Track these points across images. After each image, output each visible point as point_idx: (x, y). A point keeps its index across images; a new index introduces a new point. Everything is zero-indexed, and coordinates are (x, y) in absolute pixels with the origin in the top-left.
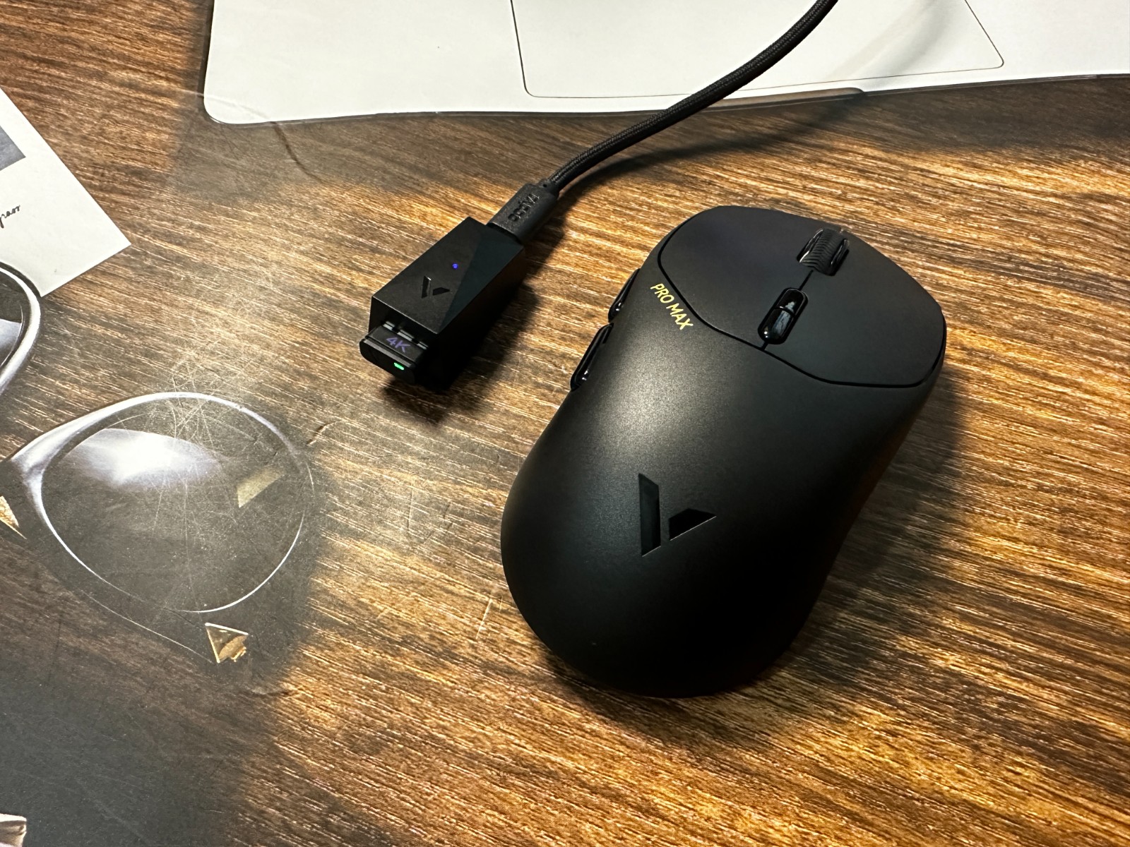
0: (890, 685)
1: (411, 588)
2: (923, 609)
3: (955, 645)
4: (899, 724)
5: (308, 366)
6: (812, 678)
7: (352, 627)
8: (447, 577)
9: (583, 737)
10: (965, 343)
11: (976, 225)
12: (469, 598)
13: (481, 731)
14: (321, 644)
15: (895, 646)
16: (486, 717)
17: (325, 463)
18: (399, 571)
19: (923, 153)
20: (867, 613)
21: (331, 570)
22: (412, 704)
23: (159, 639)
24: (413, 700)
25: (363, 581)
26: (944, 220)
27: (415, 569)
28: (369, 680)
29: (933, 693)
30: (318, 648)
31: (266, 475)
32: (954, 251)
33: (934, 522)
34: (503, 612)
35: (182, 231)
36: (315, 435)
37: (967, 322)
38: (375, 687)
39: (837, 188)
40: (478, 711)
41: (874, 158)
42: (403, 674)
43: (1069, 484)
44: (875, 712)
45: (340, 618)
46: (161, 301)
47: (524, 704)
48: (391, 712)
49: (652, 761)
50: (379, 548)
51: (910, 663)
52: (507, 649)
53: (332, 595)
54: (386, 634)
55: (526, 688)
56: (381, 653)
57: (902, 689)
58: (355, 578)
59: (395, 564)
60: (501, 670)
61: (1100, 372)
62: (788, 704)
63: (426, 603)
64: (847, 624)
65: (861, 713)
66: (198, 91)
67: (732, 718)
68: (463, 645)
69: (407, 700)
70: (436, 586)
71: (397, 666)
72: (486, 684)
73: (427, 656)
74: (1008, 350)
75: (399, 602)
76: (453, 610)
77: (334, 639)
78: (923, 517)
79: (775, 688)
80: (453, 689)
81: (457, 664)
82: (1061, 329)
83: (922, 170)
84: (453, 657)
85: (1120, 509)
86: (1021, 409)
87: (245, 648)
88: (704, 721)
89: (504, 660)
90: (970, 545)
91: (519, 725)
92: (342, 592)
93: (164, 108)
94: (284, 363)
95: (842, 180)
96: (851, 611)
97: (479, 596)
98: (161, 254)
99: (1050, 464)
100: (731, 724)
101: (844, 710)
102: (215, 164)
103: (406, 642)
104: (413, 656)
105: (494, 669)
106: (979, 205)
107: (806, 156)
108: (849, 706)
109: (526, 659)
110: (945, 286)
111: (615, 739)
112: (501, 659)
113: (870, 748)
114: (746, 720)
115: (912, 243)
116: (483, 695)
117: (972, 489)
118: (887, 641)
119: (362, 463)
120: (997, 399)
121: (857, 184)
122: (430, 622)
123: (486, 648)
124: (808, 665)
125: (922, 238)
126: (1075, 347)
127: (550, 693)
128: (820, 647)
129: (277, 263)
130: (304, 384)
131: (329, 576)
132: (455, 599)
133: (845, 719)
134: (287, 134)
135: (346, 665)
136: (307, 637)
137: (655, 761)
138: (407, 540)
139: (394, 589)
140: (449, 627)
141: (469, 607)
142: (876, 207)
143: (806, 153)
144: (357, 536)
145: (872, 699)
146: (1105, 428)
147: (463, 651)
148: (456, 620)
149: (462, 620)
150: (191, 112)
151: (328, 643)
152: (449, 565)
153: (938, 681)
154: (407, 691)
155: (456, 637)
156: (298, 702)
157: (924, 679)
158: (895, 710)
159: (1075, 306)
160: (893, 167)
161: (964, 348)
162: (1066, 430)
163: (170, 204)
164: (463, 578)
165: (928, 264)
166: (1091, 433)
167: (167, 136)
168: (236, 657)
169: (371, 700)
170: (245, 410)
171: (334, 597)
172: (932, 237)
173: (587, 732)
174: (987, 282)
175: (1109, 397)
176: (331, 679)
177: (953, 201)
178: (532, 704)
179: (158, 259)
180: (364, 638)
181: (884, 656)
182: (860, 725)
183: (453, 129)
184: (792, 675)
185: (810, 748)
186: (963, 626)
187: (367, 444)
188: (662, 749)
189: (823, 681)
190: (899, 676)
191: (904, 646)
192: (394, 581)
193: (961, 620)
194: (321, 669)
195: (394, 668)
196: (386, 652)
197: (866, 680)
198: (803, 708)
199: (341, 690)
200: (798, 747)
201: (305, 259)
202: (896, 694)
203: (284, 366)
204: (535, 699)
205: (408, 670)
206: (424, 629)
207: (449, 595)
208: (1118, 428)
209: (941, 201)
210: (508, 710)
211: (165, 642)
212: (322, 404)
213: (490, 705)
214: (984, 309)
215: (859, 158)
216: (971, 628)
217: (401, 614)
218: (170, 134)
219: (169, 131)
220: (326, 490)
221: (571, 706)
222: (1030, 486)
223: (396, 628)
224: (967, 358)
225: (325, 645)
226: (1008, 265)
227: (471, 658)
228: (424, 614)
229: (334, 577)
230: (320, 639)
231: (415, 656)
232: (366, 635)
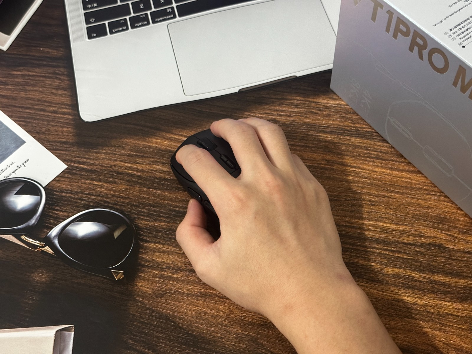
1: (167, 254)
5: (128, 195)
7: (152, 266)
11: (332, 119)
13: (190, 287)
14: (144, 272)
17: (138, 223)
18: (163, 250)
19: (316, 96)
21: (144, 252)
22: (171, 284)
23: (100, 276)
24: (171, 282)
25: (153, 254)
26: (322, 118)
27: (167, 248)
28: (158, 279)
31: (121, 228)
32: (325, 129)
38: (161, 281)
39: (288, 113)
40: (189, 283)
41: (300, 100)
42: (167, 276)
43: (354, 197)
45: (149, 265)
48: (166, 286)
50: (156, 244)
53: (145, 259)
54: (161, 267)
56: (161, 272)
58: (150, 253)
59: (162, 248)
61: (367, 162)
63: (171, 257)
69: (169, 283)
70: (173, 252)
71: (166, 274)
73: (173, 271)
74: (340, 159)
75: (164, 258)
76: (179, 258)
77: (147, 270)
80: (181, 278)
81: (182, 272)
82: (356, 151)
83: (316, 102)
84: (180, 270)
85: (368, 203)
86: (342, 177)
87: (123, 275)
92: (147, 257)
95: (290, 110)
98: (78, 168)
99: (350, 192)
103: (167, 268)
105: (192, 271)
106: (333, 112)
107: (278, 103)
110: (321, 141)
115: (312, 128)
119: (148, 222)
120: (335, 175)
121: (295, 110)
122: (173, 262)
125: (315, 126)
126: (360, 156)
130: (128, 201)
131: (143, 254)
135: (152, 276)
136: (140, 271)
138: (164, 241)
139: (162, 255)
140: (178, 262)
142: (300, 117)
143: (278, 102)
144: (149, 242)
146: (366, 179)
147: (183, 268)
149: (182, 260)
154: (169, 280)
155: (180, 265)
156: (140, 287)
159: (361, 143)
160: (306, 103)
161: (326, 160)
162: (354, 182)
166: (362, 182)
168: (121, 278)
169: (160, 284)
170: (112, 211)
172: (318, 125)
174: (334, 138)
175: (368, 170)
176: (148, 280)
177: (325, 112)
179: (77, 170)
187: (149, 216)
192: (162, 253)
194: (145, 278)
199: (151, 283)
201: (122, 163)
203: (121, 196)
205: (169, 275)
206: (172, 264)
208: (370, 179)
209: (321, 112)
211: (102, 277)
212: (134, 206)
214: (333, 147)
215: (295, 101)
217: (165, 261)
219: (71, 127)
220: (139, 230)
222: (343, 200)
223: (164, 265)
224: (326, 163)
226: (341, 132)
228: (171, 260)
229: (145, 254)
230: (143, 270)
231: (170, 271)
232: (156, 268)
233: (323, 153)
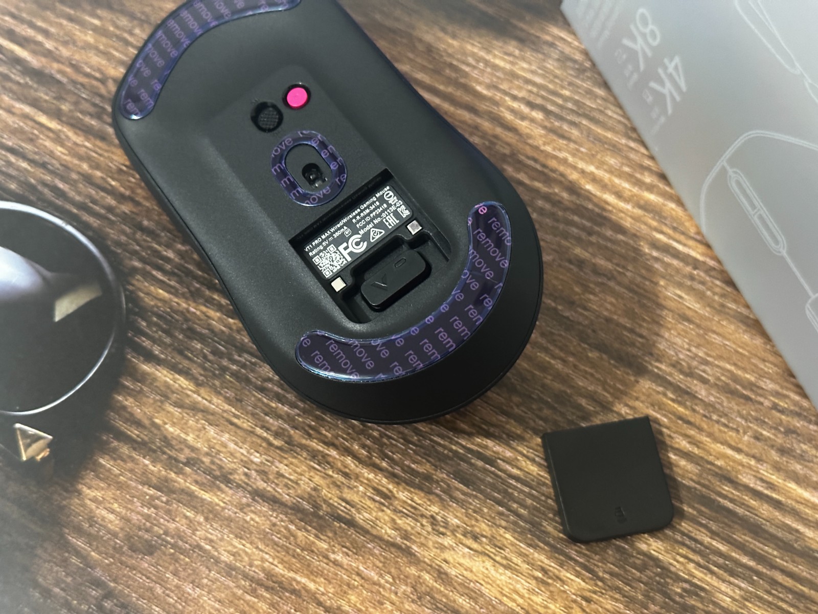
0: (596, 558)
1: (201, 416)
4: (595, 592)
6: (529, 542)
7: (144, 444)
8: (233, 410)
9: (327, 564)
12: (251, 432)
13: (242, 547)
14: (114, 455)
16: (248, 536)
17: (138, 288)
18: (191, 399)
21: (132, 390)
22: (186, 517)
24: (188, 514)
25: (159, 404)
27: (206, 400)
28: (152, 492)
29: (629, 571)
30: (112, 458)
31: (82, 293)
34: (277, 448)
38: (158, 498)
40: (242, 530)
42: (183, 490)
44: (577, 580)
45: (135, 434)
47: (282, 529)
48: (168, 521)
49: (380, 593)
50: (176, 376)
52: (276, 481)
53: (130, 413)
54: (173, 453)
56: (166, 470)
57: (606, 564)
58: (152, 399)
59: (190, 393)
60: (268, 498)
62: (504, 562)
63: (211, 431)
65: (565, 578)
67: (454, 566)
68: (239, 472)
69: (183, 513)
70: (223, 417)
71: (179, 483)
72: (253, 508)
73: (206, 478)
75: (188, 427)
76: (233, 441)
77: (127, 452)
79: (497, 546)
80: (223, 508)
81: (231, 488)
84: (227, 481)
87: (48, 450)
88: (431, 566)
89: (272, 490)
90: (699, 448)
91: (275, 547)
92: (139, 411)
97: (259, 431)
100: (453, 572)
101: (551, 574)
103: (189, 463)
105: (262, 496)
108: (556, 571)
109: (291, 491)
111: (353, 570)
112: (269, 489)
113: (565, 608)
114: (466, 570)
116: (249, 517)
119: (171, 293)
122: (213, 448)
123: (258, 478)
124: (530, 531)
127: (306, 523)
128: (543, 517)
130: (127, 209)
131: (129, 395)
132: (239, 431)
133: (550, 581)
135: (136, 476)
136: (104, 447)
137: (383, 593)
138: (202, 372)
139: (185, 415)
140: (228, 455)
141: (248, 439)
144: (158, 362)
145: (578, 568)
147: (237, 477)
148: (236, 450)
149: (241, 450)
151: (121, 455)
152: (237, 400)
153: (639, 562)
154: (184, 505)
155: (233, 465)
156: (88, 502)
157: (626, 558)
158: (594, 580)
164: (247, 413)
168: (40, 457)
169: (152, 509)
170: (69, 228)
171: (132, 414)
173: (331, 561)
176: (120, 486)
178: (289, 530)
180: (153, 455)
182: (562, 588)
184: (514, 537)
185: (514, 601)
187: (179, 275)
188: (391, 584)
189: (539, 547)
192: (187, 408)
194: (113, 477)
195: (176, 484)
196: (171, 470)
197: (576, 551)
198: (516, 567)
199: (128, 496)
200: (505, 598)
202: (598, 566)
203: (110, 188)
204: (292, 527)
205: (188, 487)
206: (207, 454)
207: (232, 427)
210: (268, 533)
212: (142, 229)
213: (253, 526)
217: (188, 438)
220: (136, 314)
221: (322, 537)
225: (118, 455)
227: (243, 485)
228: (209, 440)
229: (134, 397)
230: (115, 449)
231: (196, 476)
232: (154, 451)
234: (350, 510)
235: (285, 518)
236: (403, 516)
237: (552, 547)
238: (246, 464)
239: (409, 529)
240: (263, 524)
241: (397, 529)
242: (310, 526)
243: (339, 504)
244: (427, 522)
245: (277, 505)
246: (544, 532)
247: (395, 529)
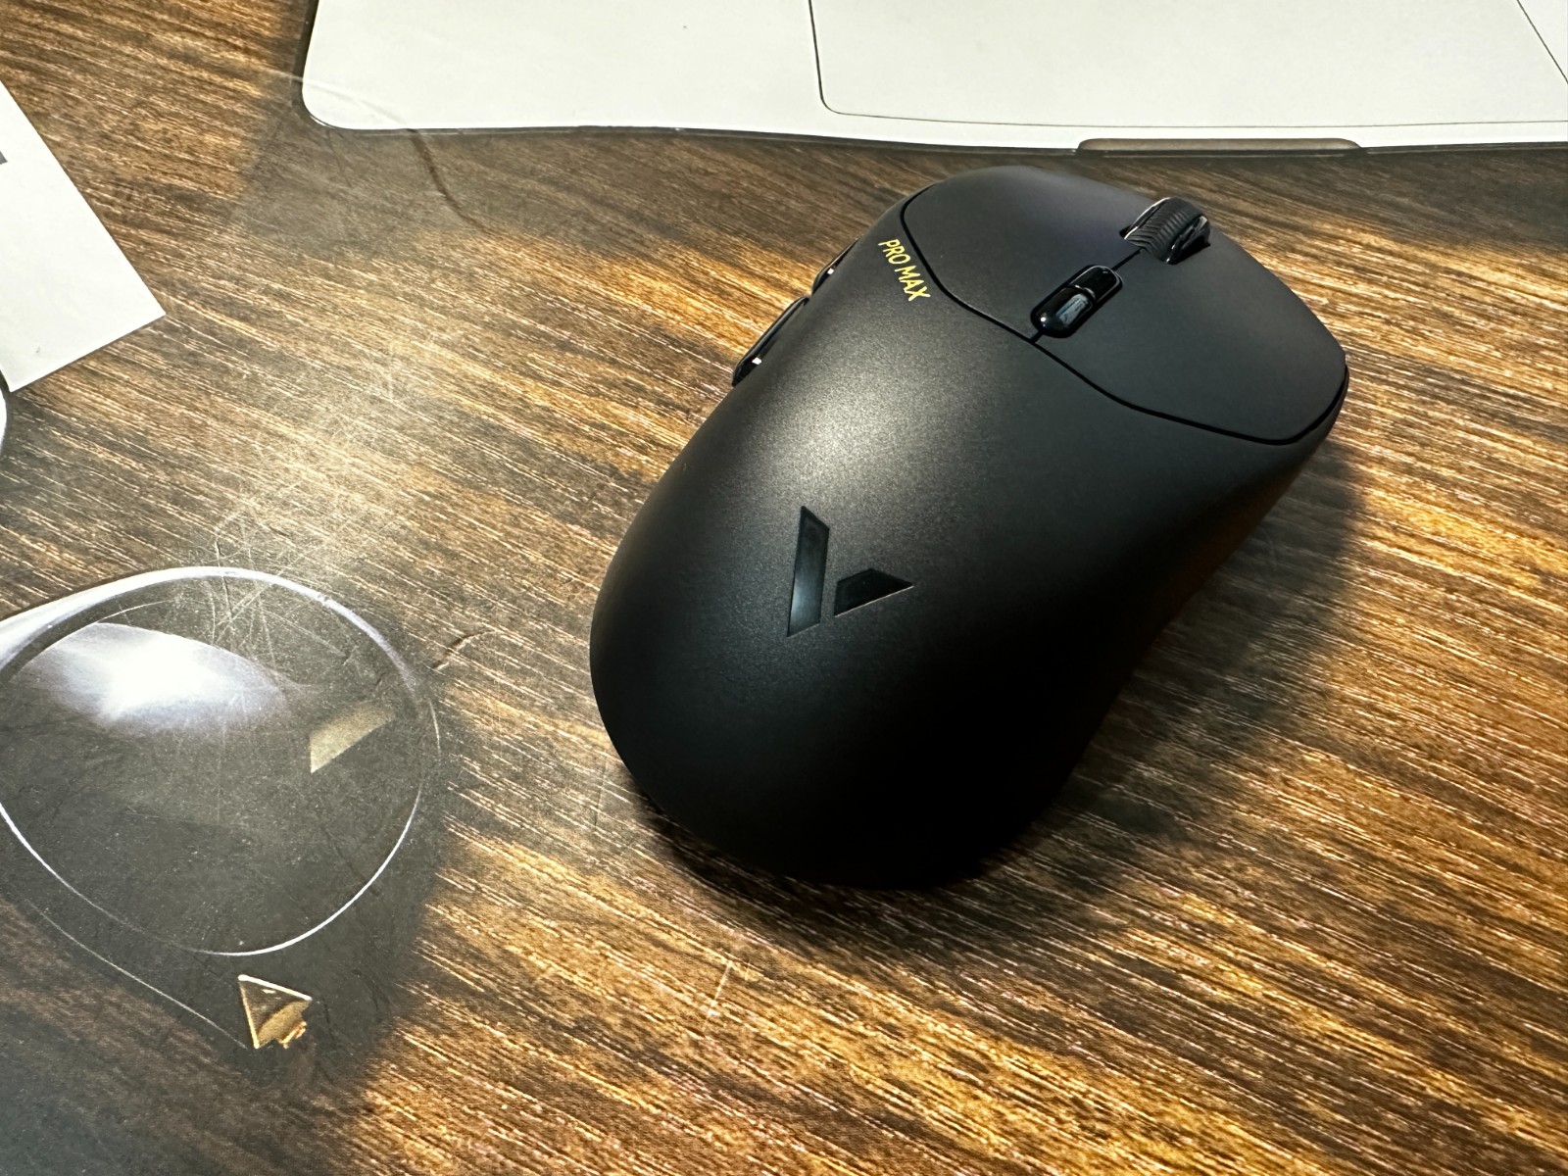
0: (1417, 1159)
1: (595, 933)
2: (1471, 1023)
3: (1522, 1091)
5: (443, 535)
6: (1282, 1138)
7: (490, 996)
8: (657, 916)
10: (1538, 562)
11: (1550, 368)
12: (695, 957)
14: (438, 1026)
15: (1423, 1088)
17: (462, 703)
18: (575, 902)
19: (1459, 247)
20: (1376, 1025)
21: (461, 892)
22: (586, 1143)
23: (158, 1000)
24: (588, 1135)
25: (514, 914)
26: (1498, 354)
27: (603, 900)
28: (514, 1094)
30: (429, 1030)
31: (359, 717)
32: (1517, 407)
33: (1489, 869)
34: (751, 985)
35: (251, 297)
36: (447, 653)
37: (1541, 527)
38: (526, 1109)
39: (1322, 295)
40: (699, 1163)
41: (1380, 250)
42: (573, 1086)
45: (472, 979)
46: (206, 412)
47: (780, 1155)
48: (550, 1155)
50: (543, 858)
51: (1449, 1122)
52: (755, 1054)
53: (459, 938)
54: (547, 1012)
55: (786, 1127)
56: (537, 1046)
57: (1437, 1169)
58: (499, 908)
59: (570, 889)
60: (743, 1091)
63: (619, 962)
64: (1343, 1043)
66: (294, 73)
68: (680, 1041)
69: (577, 1133)
70: (638, 932)
71: (564, 1071)
72: (716, 1114)
73: (616, 1057)
75: (573, 957)
76: (665, 977)
78: (1471, 858)
79: (1216, 1152)
80: (658, 1118)
81: (667, 1075)
83: (1459, 274)
84: (660, 1061)
87: (304, 1024)
89: (749, 1073)
90: (1548, 915)
92: (476, 932)
93: (238, 96)
94: (404, 527)
95: (1328, 282)
96: (1352, 1020)
97: (710, 954)
98: (214, 334)
102: (313, 192)
103: (580, 1028)
104: (590, 1055)
105: (731, 1088)
106: (1553, 335)
107: (1270, 240)
109: (786, 1073)
110: (1502, 464)
112: (744, 1071)
115: (1446, 388)
116: (710, 1134)
117: (1551, 817)
118: (1410, 1078)
119: (523, 707)
121: (1353, 290)
122: (625, 995)
123: (719, 1049)
124: (1277, 1115)
125: (1463, 382)
127: (826, 1138)
128: (1295, 1083)
129: (402, 358)
130: (435, 565)
131: (456, 902)
132: (670, 957)
134: (433, 151)
135: (478, 1064)
136: (413, 1011)
138: (591, 848)
139: (566, 933)
140: (657, 1006)
141: (692, 973)
142: (1386, 327)
143: (1271, 235)
144: (506, 833)
147: (678, 1052)
148: (669, 995)
149: (681, 996)
150: (281, 106)
151: (447, 1023)
152: (663, 896)
153: (1498, 1157)
154: (578, 1117)
155: (667, 1026)
156: (388, 1126)
157: (1473, 1153)
160: (1411, 266)
161: (1535, 570)
163: (234, 251)
164: (684, 920)
165: (1474, 425)
167: (238, 142)
168: (288, 1039)
169: (516, 1131)
170: (332, 604)
171: (464, 939)
172: (1479, 382)
177: (1512, 326)
178: (794, 1155)
179: (207, 341)
180: (511, 1019)
181: (1406, 1106)
183: (702, 157)
184: (1248, 1131)
186: (1538, 1060)
187: (533, 674)
189: (1301, 1146)
190: (1431, 1144)
191: (1439, 1090)
192: (567, 919)
193: (1535, 1050)
194: (433, 1069)
195: (558, 1075)
196: (546, 1046)
197: (1376, 1148)
199: (465, 1108)
201: (448, 355)
203: (403, 532)
204: (799, 1148)
205: (583, 1079)
206: (614, 1008)
207: (659, 950)
209: (1492, 325)
210: (752, 1165)
211: (168, 1005)
212: (463, 600)
213: (722, 1153)
215: (1356, 249)
216: (1550, 1065)
217: (576, 979)
218: (244, 139)
219: (242, 133)
220: (461, 749)
223: (565, 1003)
224: (1541, 587)
225: (442, 1026)
227: (692, 1066)
228: (615, 980)
229: (466, 906)
230: (435, 1013)
231: (597, 1056)
232: (512, 1011)
233: (1514, 524)
234: (910, 1103)
235: (782, 1130)
236: (1017, 1106)
237: (1326, 1142)
238: (693, 1023)
239: (1034, 1130)
240: (741, 1147)
241: (1011, 1134)
242: (836, 1143)
243: (887, 1091)
244: (1069, 1113)
245: (764, 1104)
246: (1303, 1113)
247: (1005, 1134)
